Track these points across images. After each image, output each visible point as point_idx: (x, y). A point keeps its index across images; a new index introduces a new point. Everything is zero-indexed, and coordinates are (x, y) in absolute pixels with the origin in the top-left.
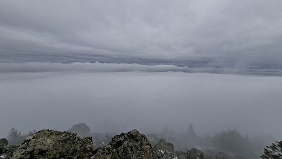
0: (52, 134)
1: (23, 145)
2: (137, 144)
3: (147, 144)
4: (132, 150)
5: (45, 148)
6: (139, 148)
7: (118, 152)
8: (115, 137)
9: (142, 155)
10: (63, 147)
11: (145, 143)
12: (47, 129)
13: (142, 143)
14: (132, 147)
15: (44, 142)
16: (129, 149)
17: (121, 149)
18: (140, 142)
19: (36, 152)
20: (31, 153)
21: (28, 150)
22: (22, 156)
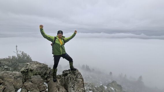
0: (37, 63)
1: (26, 66)
2: (74, 77)
3: (80, 78)
4: (70, 79)
5: (32, 69)
6: (75, 79)
7: (65, 79)
8: (65, 71)
9: (75, 83)
10: (40, 70)
11: (79, 77)
12: (36, 61)
13: (77, 77)
14: (71, 78)
15: (33, 66)
16: (70, 78)
17: (66, 77)
18: (76, 76)
19: (29, 70)
20: (28, 69)
21: (27, 68)
22: (24, 70)
